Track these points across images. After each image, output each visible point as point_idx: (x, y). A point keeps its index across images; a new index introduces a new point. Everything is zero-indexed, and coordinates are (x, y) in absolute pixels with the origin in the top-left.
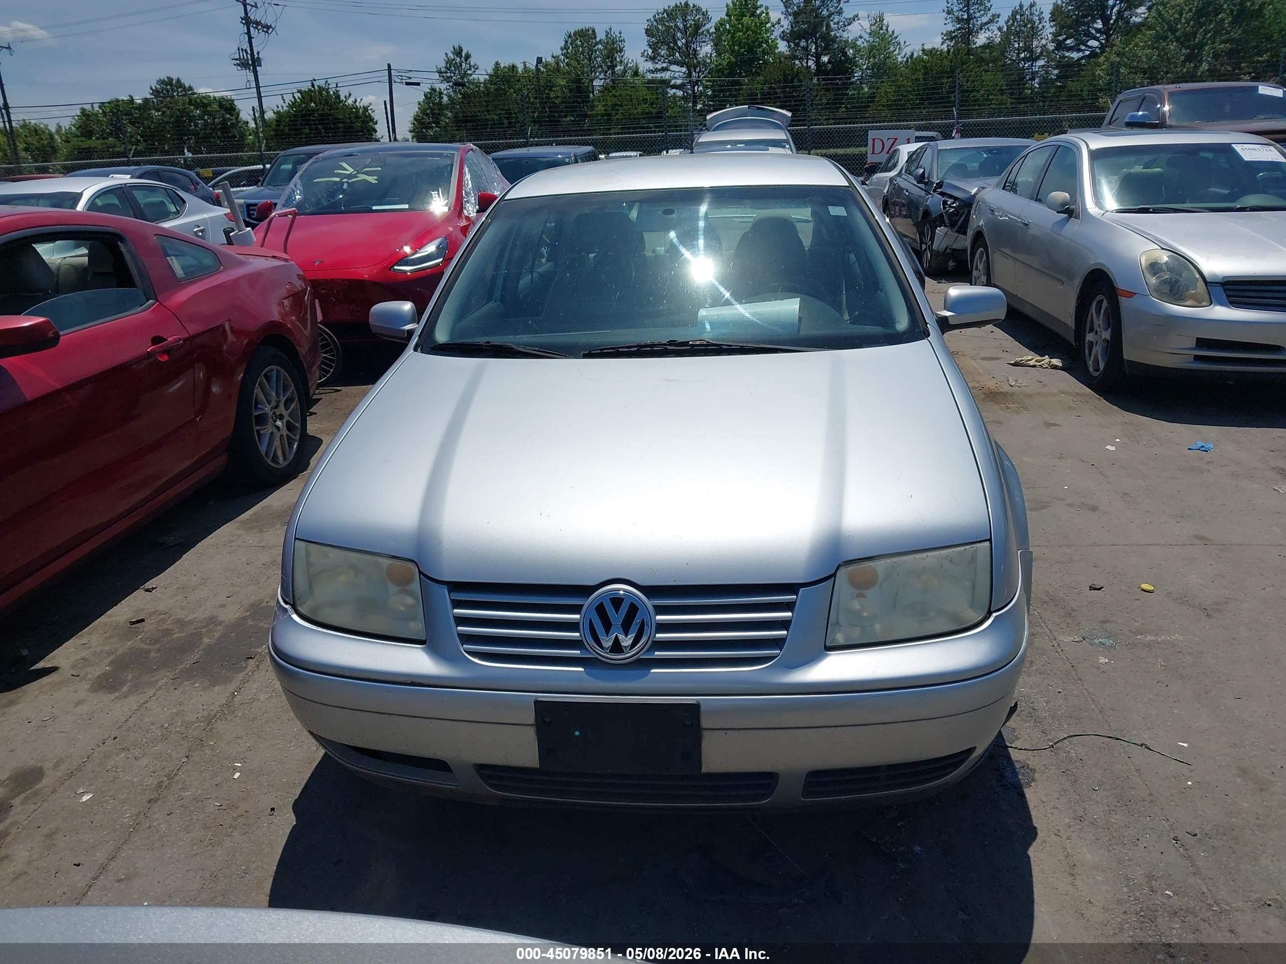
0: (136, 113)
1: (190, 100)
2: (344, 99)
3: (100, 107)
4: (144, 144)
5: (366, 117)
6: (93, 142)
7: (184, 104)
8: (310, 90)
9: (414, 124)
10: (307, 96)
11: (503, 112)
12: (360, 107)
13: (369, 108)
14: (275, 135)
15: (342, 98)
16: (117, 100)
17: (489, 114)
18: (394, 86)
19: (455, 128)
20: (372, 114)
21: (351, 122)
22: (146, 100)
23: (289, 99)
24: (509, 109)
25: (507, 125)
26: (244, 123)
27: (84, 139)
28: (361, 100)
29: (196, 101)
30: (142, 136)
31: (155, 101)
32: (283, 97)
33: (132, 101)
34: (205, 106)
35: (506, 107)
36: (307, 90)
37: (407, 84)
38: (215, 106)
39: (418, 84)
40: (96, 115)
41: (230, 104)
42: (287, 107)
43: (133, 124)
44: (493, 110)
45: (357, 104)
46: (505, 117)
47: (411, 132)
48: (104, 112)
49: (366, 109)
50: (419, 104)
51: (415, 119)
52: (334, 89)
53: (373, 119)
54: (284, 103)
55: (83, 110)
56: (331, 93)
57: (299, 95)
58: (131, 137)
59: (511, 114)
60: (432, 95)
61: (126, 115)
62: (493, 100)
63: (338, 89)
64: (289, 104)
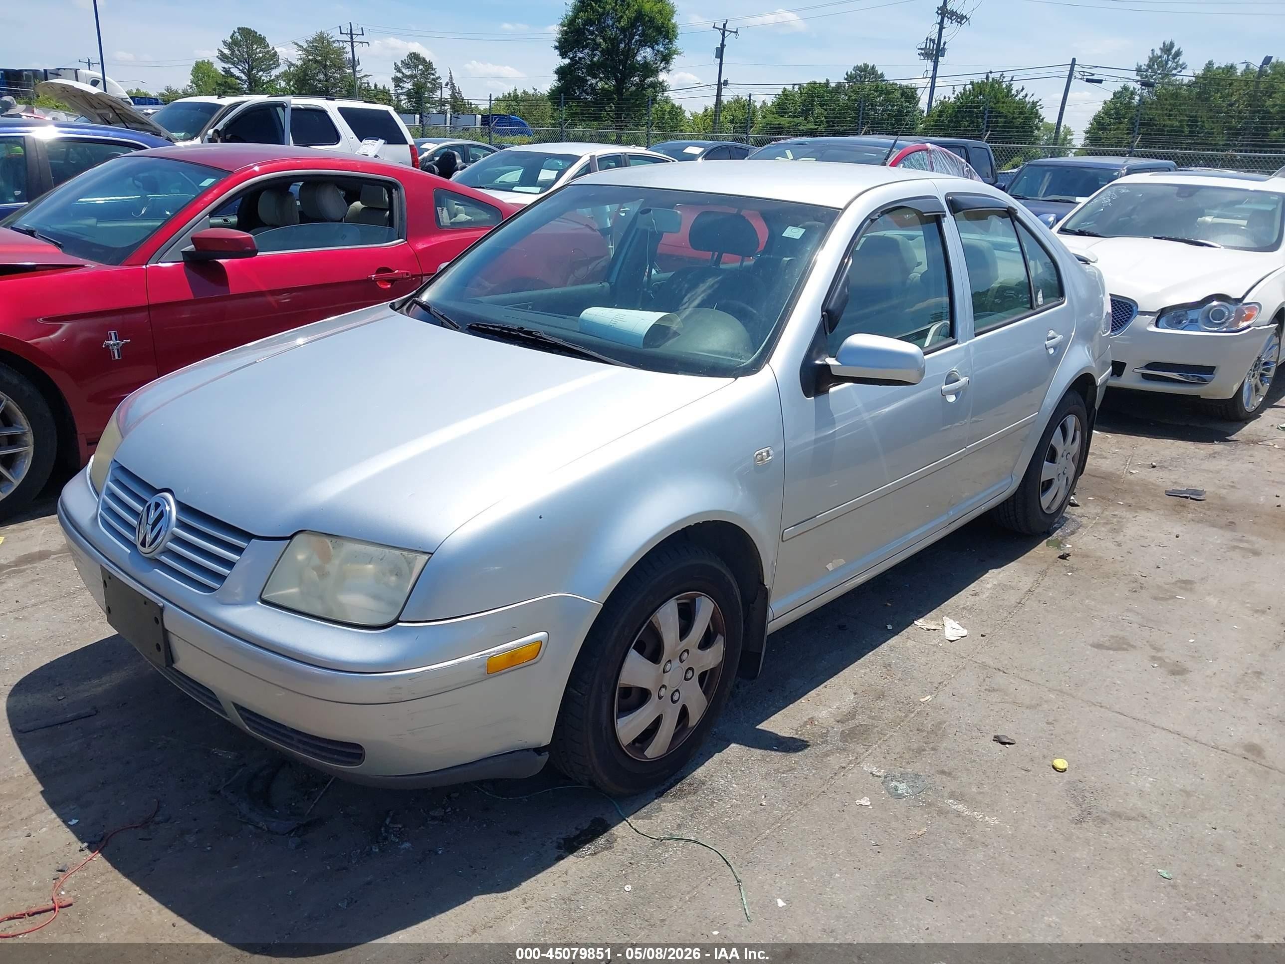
0: (827, 97)
1: (877, 87)
2: (1016, 93)
3: (799, 88)
4: (826, 125)
5: (1032, 113)
6: (785, 121)
7: (870, 90)
8: (982, 82)
9: (1092, 124)
10: (978, 88)
11: (1186, 118)
12: (1029, 102)
13: (1038, 104)
14: (935, 126)
15: (1014, 92)
16: (815, 83)
17: (1169, 119)
18: (1073, 81)
19: (1126, 132)
20: (1040, 111)
21: (1013, 118)
22: (839, 84)
23: (959, 89)
24: (1196, 117)
25: (1187, 133)
26: (920, 112)
27: (776, 116)
28: (1033, 95)
29: (882, 88)
30: (826, 117)
31: (847, 85)
32: (954, 88)
33: (827, 83)
34: (888, 93)
35: (1194, 114)
36: (980, 82)
37: (1088, 81)
38: (898, 94)
39: (1100, 81)
40: (793, 95)
41: (912, 92)
42: (955, 98)
43: (822, 105)
44: (1176, 116)
45: (1027, 99)
46: (1187, 125)
47: (1086, 132)
48: (801, 93)
49: (1034, 104)
50: (1105, 103)
51: (1094, 119)
52: (1007, 83)
53: (1040, 116)
54: (953, 94)
55: (785, 89)
56: (1004, 86)
57: (971, 86)
58: (817, 117)
59: (1197, 121)
60: (1122, 95)
61: (818, 97)
62: (1180, 104)
63: (1012, 82)
64: (957, 95)
